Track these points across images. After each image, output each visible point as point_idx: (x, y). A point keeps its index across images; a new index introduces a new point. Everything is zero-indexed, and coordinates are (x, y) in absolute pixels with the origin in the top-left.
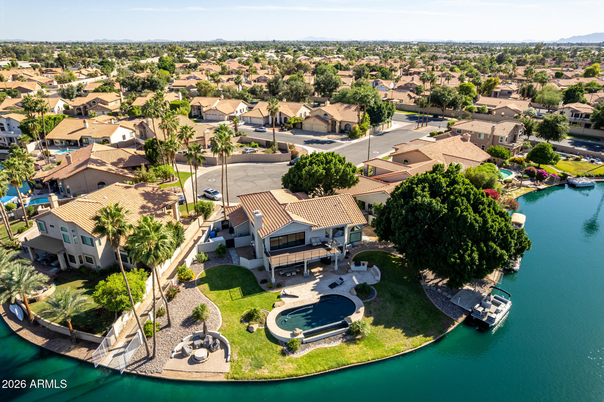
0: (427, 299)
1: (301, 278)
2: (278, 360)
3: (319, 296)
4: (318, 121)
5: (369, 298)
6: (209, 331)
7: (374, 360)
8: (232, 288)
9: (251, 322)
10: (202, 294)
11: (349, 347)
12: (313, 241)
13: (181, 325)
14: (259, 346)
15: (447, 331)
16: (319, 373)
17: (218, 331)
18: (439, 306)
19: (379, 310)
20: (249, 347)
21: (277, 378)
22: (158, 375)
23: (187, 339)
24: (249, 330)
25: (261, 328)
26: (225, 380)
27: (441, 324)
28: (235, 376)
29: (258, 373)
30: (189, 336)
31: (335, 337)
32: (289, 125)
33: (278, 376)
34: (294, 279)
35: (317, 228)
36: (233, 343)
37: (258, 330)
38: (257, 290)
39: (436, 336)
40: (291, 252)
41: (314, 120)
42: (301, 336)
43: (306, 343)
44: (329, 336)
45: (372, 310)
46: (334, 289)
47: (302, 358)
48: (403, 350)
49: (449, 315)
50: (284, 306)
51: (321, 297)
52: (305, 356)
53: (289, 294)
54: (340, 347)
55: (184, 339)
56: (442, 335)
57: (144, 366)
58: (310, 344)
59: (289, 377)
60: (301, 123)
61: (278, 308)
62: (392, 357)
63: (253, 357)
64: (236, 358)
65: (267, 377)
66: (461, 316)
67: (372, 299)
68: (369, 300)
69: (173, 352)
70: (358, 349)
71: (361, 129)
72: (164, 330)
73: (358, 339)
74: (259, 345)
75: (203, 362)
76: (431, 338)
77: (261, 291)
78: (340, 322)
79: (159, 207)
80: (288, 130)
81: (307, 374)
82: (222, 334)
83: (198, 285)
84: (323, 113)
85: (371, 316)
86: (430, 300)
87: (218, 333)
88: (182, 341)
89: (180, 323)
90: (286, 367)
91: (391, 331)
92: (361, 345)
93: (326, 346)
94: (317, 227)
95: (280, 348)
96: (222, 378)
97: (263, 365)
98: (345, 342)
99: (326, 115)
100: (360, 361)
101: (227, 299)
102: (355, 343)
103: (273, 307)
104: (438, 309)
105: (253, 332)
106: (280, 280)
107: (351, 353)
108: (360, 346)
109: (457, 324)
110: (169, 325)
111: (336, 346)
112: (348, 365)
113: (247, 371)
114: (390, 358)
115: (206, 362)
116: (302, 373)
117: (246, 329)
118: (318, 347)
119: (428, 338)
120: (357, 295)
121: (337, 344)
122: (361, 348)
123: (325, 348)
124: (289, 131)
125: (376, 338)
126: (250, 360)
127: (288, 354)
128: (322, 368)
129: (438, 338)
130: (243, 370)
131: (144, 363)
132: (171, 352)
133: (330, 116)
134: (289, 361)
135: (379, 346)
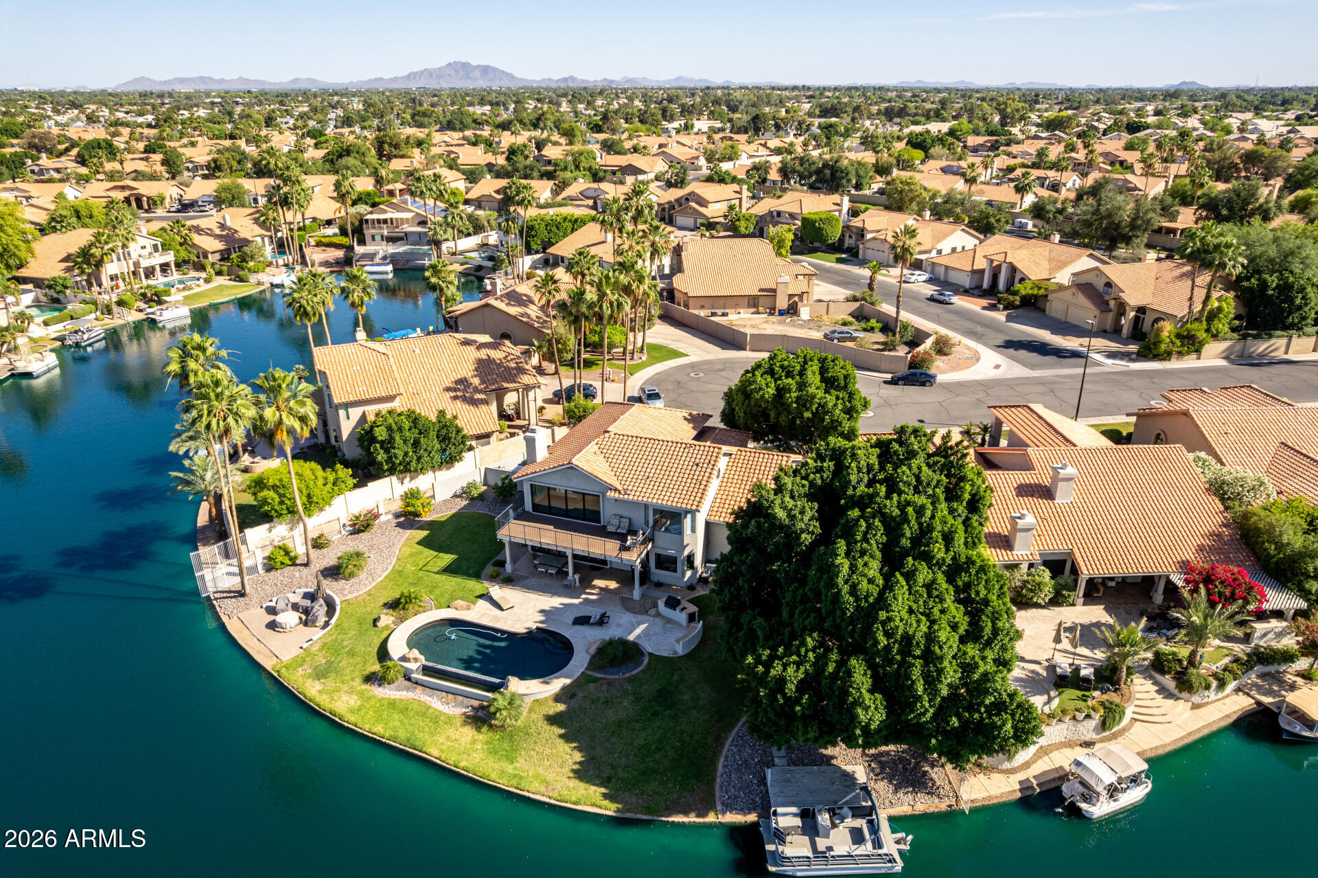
0: (719, 740)
2: (351, 682)
3: (534, 626)
4: (1082, 299)
8: (445, 552)
9: (391, 612)
10: (401, 544)
11: (460, 729)
12: (614, 521)
13: (318, 571)
14: (357, 650)
15: (668, 816)
16: (371, 735)
17: (343, 601)
18: (725, 766)
19: (593, 702)
20: (345, 643)
21: (319, 705)
22: (225, 619)
23: (304, 592)
24: (378, 620)
25: (392, 626)
26: (269, 668)
27: (675, 796)
28: (283, 671)
29: (308, 684)
30: (308, 590)
31: (466, 700)
32: (1011, 298)
33: (323, 703)
34: (545, 581)
35: (617, 495)
38: (472, 571)
39: (628, 811)
40: (558, 525)
41: (1074, 294)
42: (415, 666)
43: (414, 682)
45: (581, 695)
46: (578, 627)
47: (381, 699)
49: (717, 794)
50: (466, 612)
51: (538, 628)
52: (389, 699)
53: (495, 598)
54: (449, 720)
55: (297, 591)
56: (645, 817)
57: (226, 600)
58: (418, 687)
60: (1046, 296)
61: (454, 610)
62: (500, 788)
63: (332, 659)
65: (308, 695)
66: (744, 810)
67: (608, 677)
68: (600, 676)
70: (469, 739)
71: (1178, 336)
72: (298, 568)
73: (490, 726)
75: (279, 632)
76: (614, 806)
77: (474, 576)
78: (495, 681)
79: (487, 387)
80: (1005, 308)
81: (358, 726)
82: (340, 608)
83: (418, 527)
84: (1104, 281)
85: (564, 703)
86: (723, 745)
87: (339, 603)
88: (294, 592)
89: (322, 568)
90: (345, 698)
91: (563, 747)
92: (484, 736)
93: (436, 704)
94: (620, 493)
95: (376, 667)
96: (268, 664)
97: (327, 678)
98: (467, 716)
99: (1109, 285)
100: (443, 758)
101: (418, 563)
102: (478, 729)
103: (449, 606)
104: (715, 770)
105: (377, 626)
106: (519, 573)
107: (448, 738)
108: (481, 737)
109: (711, 818)
110: (306, 565)
111: (446, 714)
112: (419, 751)
113: (301, 673)
114: (495, 787)
115: (282, 634)
116: (351, 719)
117: (375, 617)
118: (422, 699)
119: (606, 803)
120: (592, 656)
121: (451, 712)
122: (474, 742)
123: (429, 707)
124: (1005, 313)
125: (522, 742)
126: (324, 662)
127: (373, 684)
128: (382, 731)
129: (628, 815)
130: (300, 668)
131: (231, 597)
132: (270, 599)
133: (1117, 290)
134: (361, 694)
135: (506, 756)
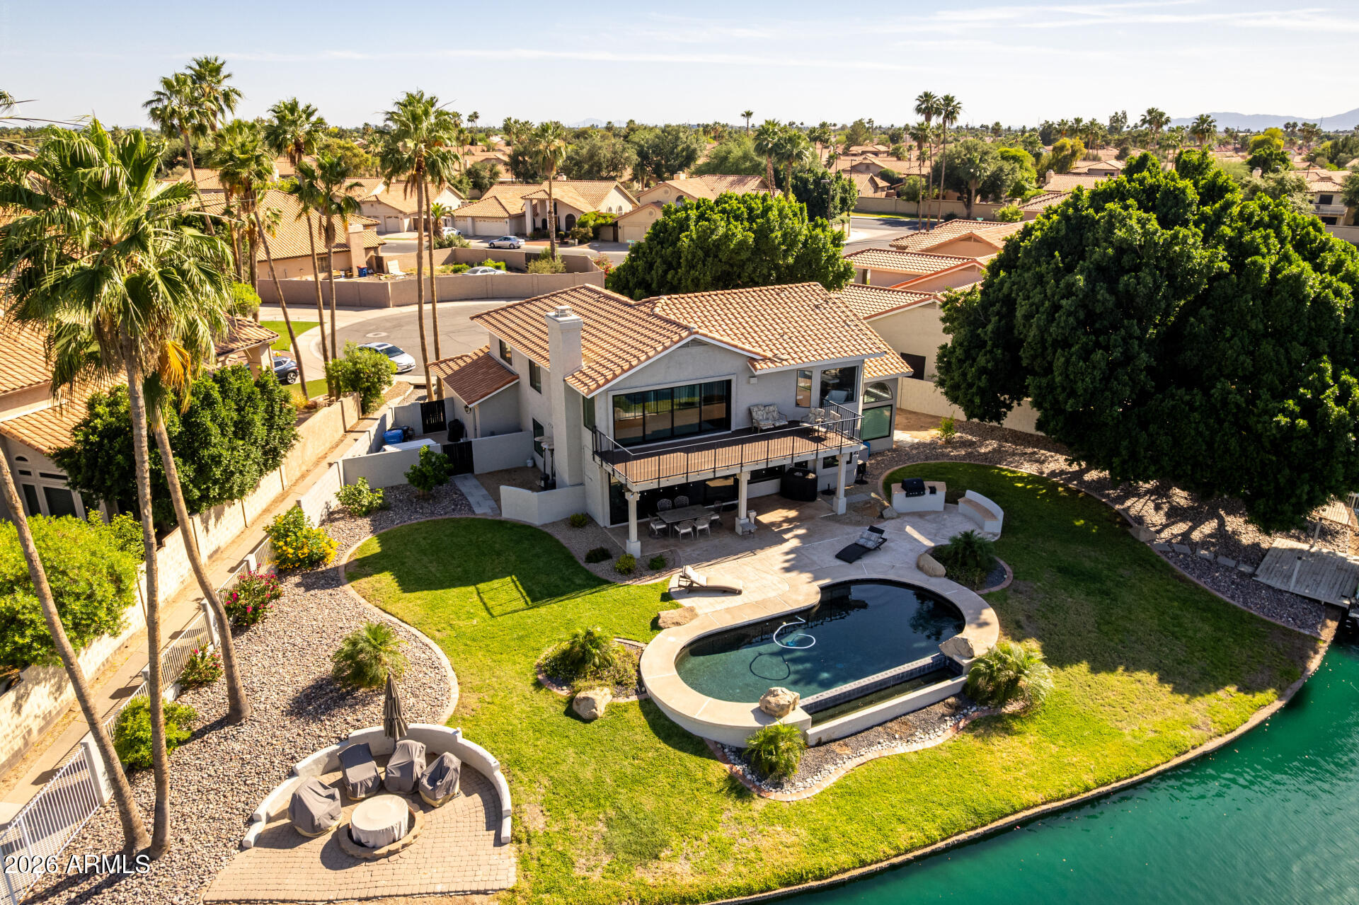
0: (1183, 580)
1: (727, 539)
2: (723, 818)
3: (816, 587)
5: (994, 585)
6: (411, 726)
7: (1103, 785)
8: (483, 581)
9: (580, 683)
10: (369, 606)
12: (758, 415)
13: (290, 713)
14: (629, 771)
15: (1307, 670)
16: (910, 856)
17: (449, 723)
18: (1233, 598)
19: (1044, 617)
20: (587, 775)
21: (739, 891)
23: (317, 762)
24: (576, 711)
25: (622, 700)
27: (1270, 649)
28: (548, 900)
29: (650, 881)
30: (322, 753)
31: (922, 714)
33: (741, 883)
34: (703, 544)
35: (770, 367)
36: (514, 764)
37: (613, 710)
38: (578, 581)
39: (1283, 688)
40: (690, 448)
42: (798, 715)
43: (820, 743)
44: (898, 712)
45: (1022, 618)
46: (862, 564)
47: (820, 800)
48: (1193, 742)
49: (1279, 623)
50: (695, 622)
52: (831, 791)
53: (704, 583)
55: (299, 766)
58: (834, 746)
59: (788, 884)
60: (616, 223)
61: (674, 629)
63: (612, 813)
64: (536, 822)
65: (693, 892)
66: (1321, 622)
67: (1003, 586)
68: (997, 589)
69: (251, 821)
70: (1026, 749)
72: (212, 737)
73: (1014, 716)
74: (628, 767)
75: (390, 853)
76: (1270, 694)
77: (596, 583)
78: (927, 660)
81: (863, 863)
82: (466, 736)
83: (352, 577)
85: (1028, 637)
86: (1192, 582)
87: (450, 730)
88: (292, 773)
89: (284, 702)
90: (766, 843)
91: (1118, 681)
92: (1033, 734)
93: (901, 748)
94: (773, 361)
95: (718, 770)
97: (664, 844)
98: (967, 729)
99: (681, 199)
100: (1054, 794)
101: (470, 616)
102: (1008, 731)
103: (656, 626)
104: (1235, 607)
105: (595, 717)
106: (657, 550)
107: (1007, 769)
108: (1031, 738)
109: (1322, 648)
110: (234, 716)
111: (938, 748)
112: (1016, 812)
113: (596, 876)
115: (404, 853)
116: (839, 861)
117: (563, 708)
118: (870, 756)
119: (1260, 698)
120: (949, 576)
121: (939, 741)
122: (1037, 747)
123: (901, 757)
124: (586, 245)
125: (1076, 707)
126: (602, 828)
127: (761, 789)
128: (918, 837)
129: (1290, 692)
130: (577, 873)
132: (240, 821)
134: (773, 818)
135: (1098, 733)
